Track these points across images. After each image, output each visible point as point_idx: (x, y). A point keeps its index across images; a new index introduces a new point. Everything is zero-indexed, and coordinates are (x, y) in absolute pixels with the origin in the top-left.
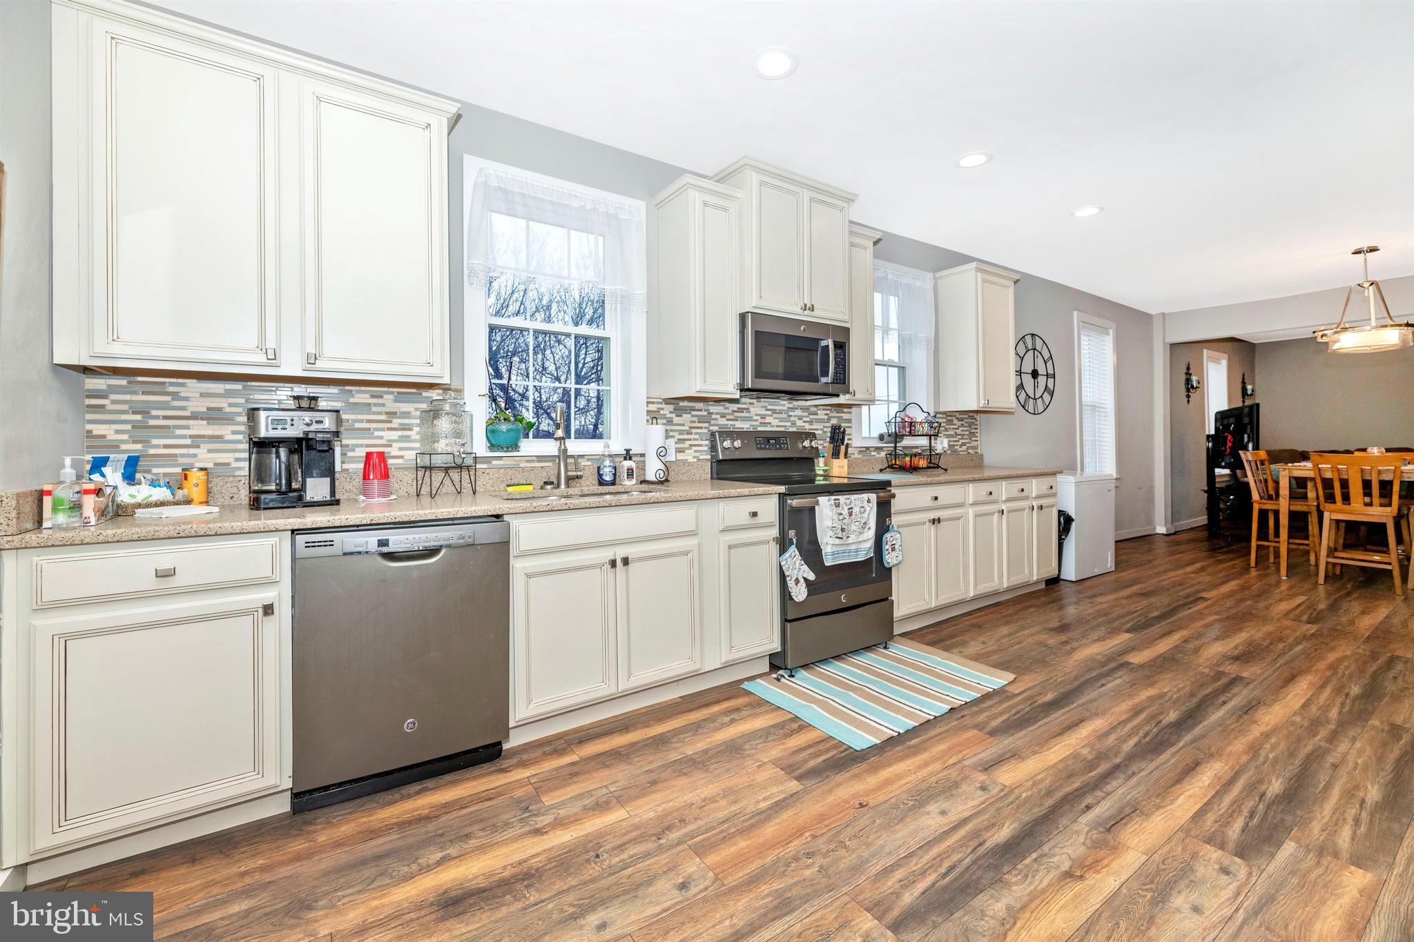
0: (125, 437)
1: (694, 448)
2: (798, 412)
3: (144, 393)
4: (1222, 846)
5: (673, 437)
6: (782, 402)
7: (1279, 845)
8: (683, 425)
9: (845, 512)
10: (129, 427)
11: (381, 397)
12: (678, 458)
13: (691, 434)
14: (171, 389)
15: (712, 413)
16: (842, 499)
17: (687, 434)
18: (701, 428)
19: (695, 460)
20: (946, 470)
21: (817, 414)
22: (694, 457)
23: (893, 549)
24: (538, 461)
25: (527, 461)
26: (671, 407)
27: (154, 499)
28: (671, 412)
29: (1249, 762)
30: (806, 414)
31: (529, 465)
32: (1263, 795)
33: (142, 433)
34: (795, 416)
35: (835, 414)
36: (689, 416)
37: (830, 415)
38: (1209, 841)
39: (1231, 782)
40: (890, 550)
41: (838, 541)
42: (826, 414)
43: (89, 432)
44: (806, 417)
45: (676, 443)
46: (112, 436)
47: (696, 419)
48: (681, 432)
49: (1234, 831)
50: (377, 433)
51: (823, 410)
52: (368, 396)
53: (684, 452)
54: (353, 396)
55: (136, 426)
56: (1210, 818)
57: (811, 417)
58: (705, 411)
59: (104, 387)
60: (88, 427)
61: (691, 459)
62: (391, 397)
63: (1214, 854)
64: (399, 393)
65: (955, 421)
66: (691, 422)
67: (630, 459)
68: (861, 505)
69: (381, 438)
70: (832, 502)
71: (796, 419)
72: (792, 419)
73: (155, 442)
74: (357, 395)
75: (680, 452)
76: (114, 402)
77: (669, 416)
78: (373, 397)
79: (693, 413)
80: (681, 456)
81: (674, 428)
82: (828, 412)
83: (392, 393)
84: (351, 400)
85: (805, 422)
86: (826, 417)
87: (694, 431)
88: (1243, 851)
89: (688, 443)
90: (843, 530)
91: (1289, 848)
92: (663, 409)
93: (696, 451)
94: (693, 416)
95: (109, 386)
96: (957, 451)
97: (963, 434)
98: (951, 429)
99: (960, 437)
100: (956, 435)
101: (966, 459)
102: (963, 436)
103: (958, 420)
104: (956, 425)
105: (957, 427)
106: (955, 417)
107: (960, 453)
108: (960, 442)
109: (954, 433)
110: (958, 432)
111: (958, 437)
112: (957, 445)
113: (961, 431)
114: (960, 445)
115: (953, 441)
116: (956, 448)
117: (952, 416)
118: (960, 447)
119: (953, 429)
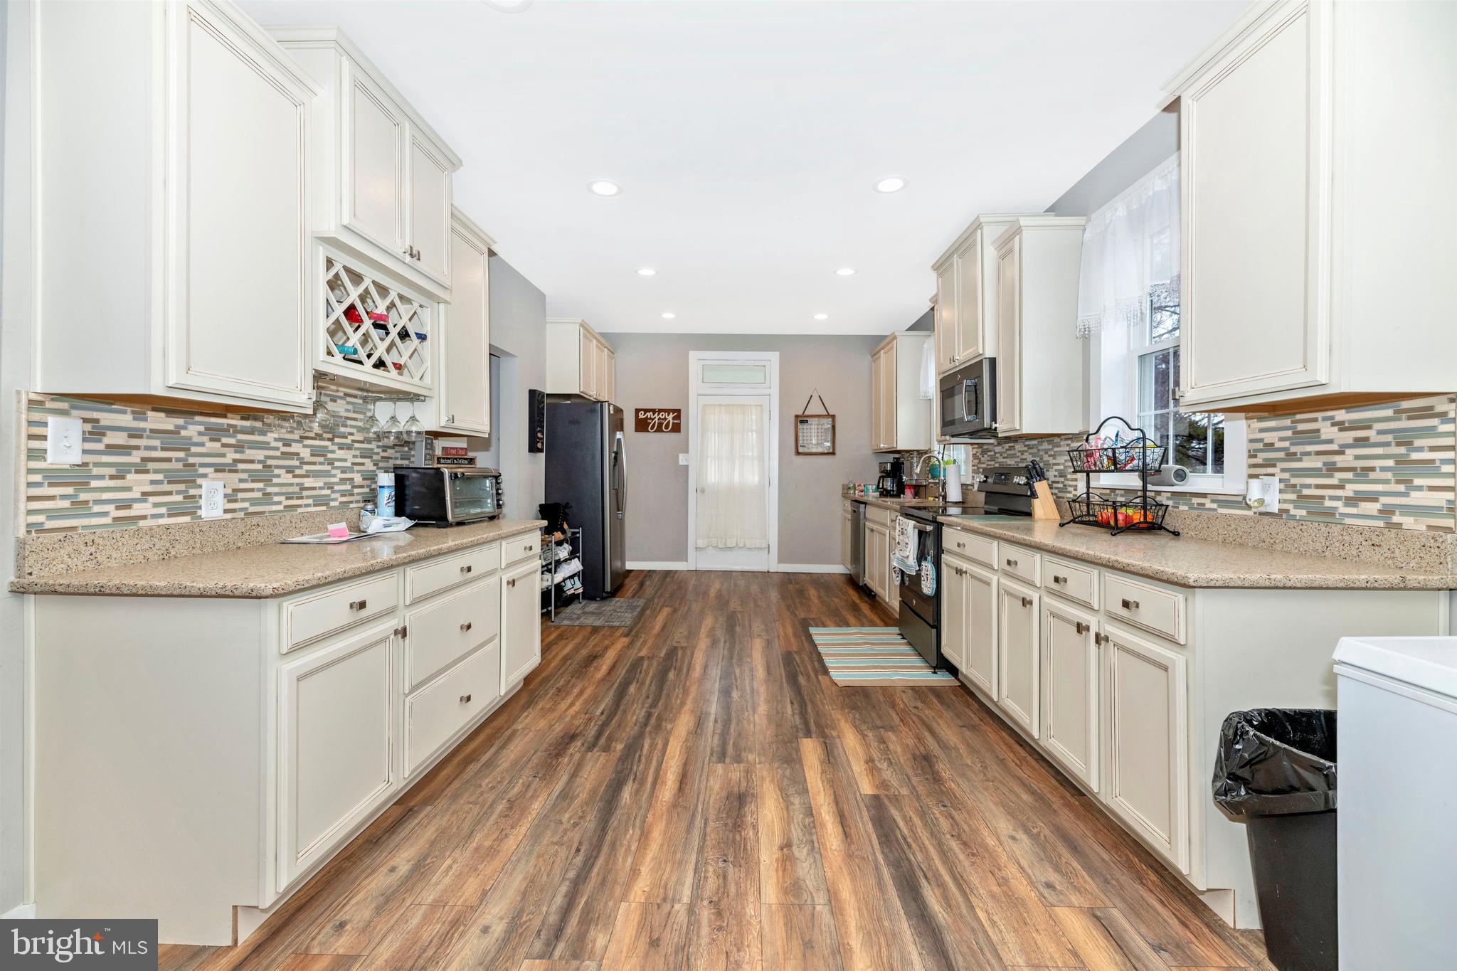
4: (682, 647)
7: (666, 654)
29: (685, 682)
32: (675, 670)
38: (686, 647)
39: (688, 670)
49: (680, 653)
56: (689, 654)
63: (683, 645)
88: (675, 649)
91: (663, 654)
96: (1331, 513)
97: (1363, 469)
98: (1308, 454)
99: (1350, 475)
100: (1332, 469)
101: (1347, 538)
102: (1363, 473)
103: (1342, 426)
104: (1330, 441)
105: (1334, 447)
106: (1332, 418)
107: (1348, 521)
108: (1350, 490)
109: (1319, 465)
110: (1340, 460)
111: (1339, 475)
112: (1332, 498)
113: (1357, 457)
114: (1347, 498)
115: (1318, 487)
116: (1328, 503)
117: (1315, 420)
118: (1346, 505)
119: (1318, 453)
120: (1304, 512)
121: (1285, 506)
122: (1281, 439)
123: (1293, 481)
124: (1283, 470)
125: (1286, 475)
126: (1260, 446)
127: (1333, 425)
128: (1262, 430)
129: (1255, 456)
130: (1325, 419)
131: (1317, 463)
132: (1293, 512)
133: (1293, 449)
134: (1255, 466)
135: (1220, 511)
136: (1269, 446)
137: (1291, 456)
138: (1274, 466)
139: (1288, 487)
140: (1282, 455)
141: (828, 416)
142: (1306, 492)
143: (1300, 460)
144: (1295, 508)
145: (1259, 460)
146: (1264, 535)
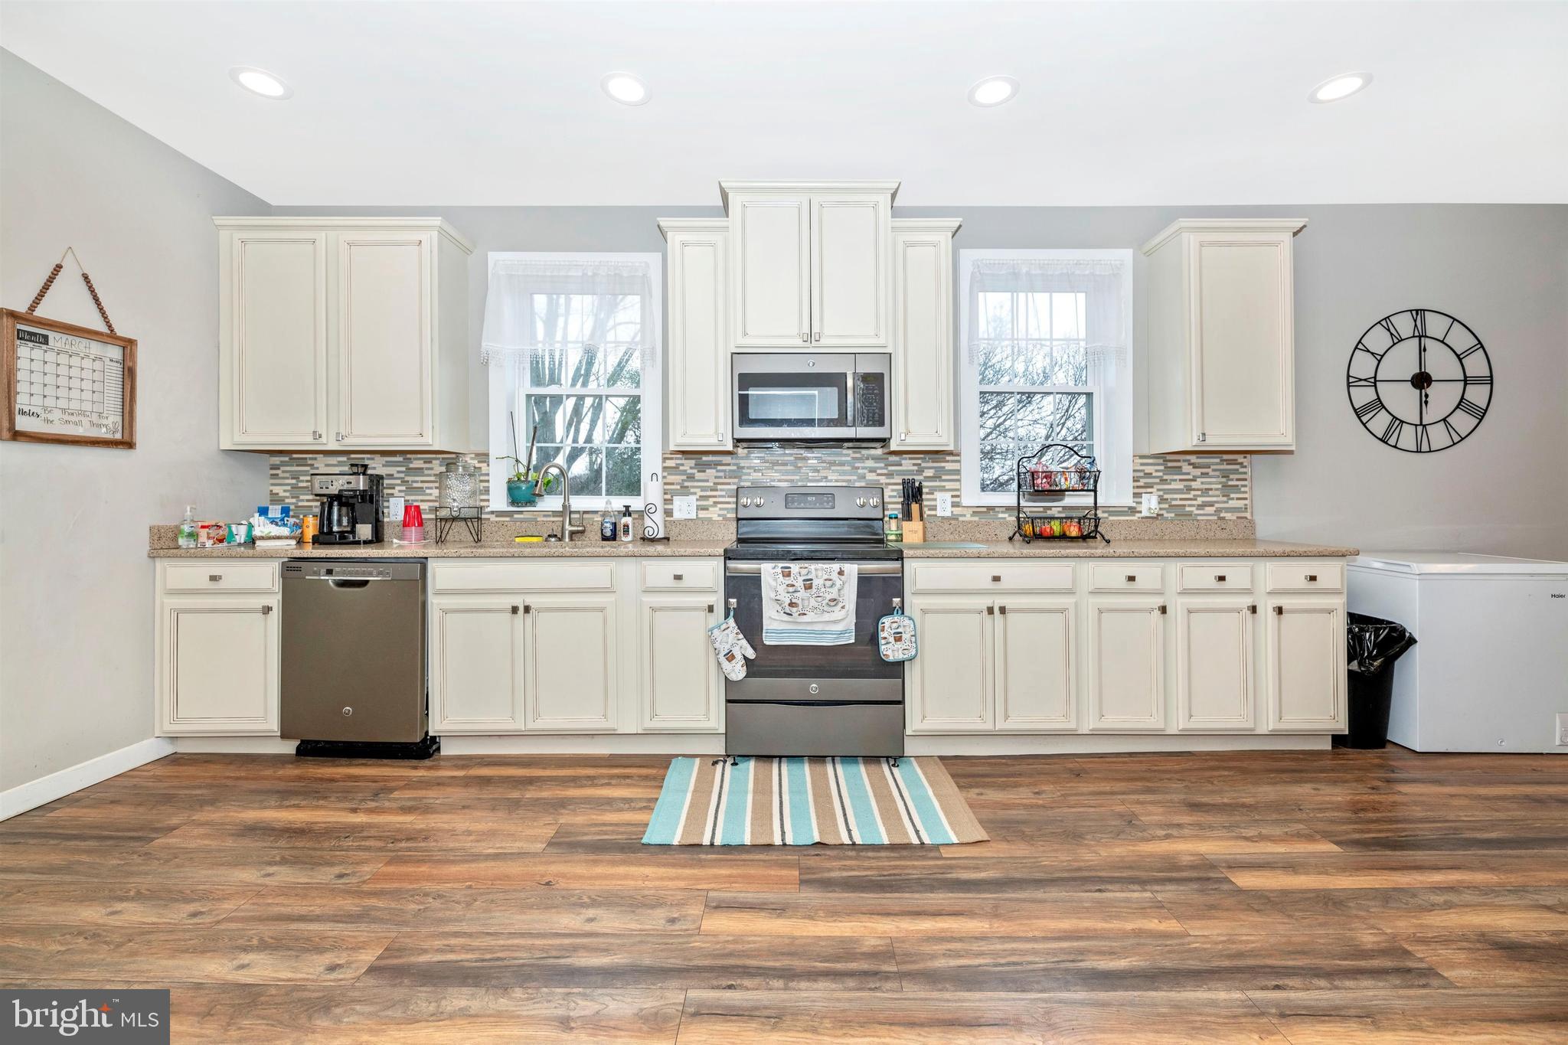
0: (287, 494)
1: (719, 506)
2: (870, 463)
3: (297, 465)
5: (695, 494)
6: (845, 452)
8: (707, 481)
9: (799, 584)
10: (289, 488)
11: (430, 462)
12: (700, 516)
13: (717, 490)
14: (310, 462)
15: (743, 468)
16: (795, 567)
17: (711, 490)
18: (729, 484)
19: (721, 518)
20: (1108, 542)
21: (901, 465)
22: (719, 515)
23: (898, 639)
24: (554, 516)
25: (545, 516)
26: (692, 463)
27: (273, 534)
28: (691, 468)
30: (882, 465)
31: (545, 519)
33: (296, 491)
34: (863, 468)
35: (931, 464)
36: (714, 471)
37: (923, 465)
40: (892, 639)
41: (786, 618)
42: (914, 465)
43: (271, 491)
44: (881, 468)
45: (697, 500)
46: (282, 494)
47: (722, 474)
48: (703, 489)
50: (428, 491)
51: (910, 459)
52: (422, 462)
53: (707, 509)
54: (412, 463)
55: (294, 487)
57: (890, 468)
58: (734, 465)
59: (278, 463)
60: (271, 488)
61: (715, 517)
62: (438, 462)
64: (443, 458)
65: (1186, 468)
66: (716, 477)
67: (630, 515)
68: (826, 577)
69: (431, 494)
70: (779, 570)
71: (866, 471)
72: (860, 471)
73: (302, 497)
74: (415, 462)
75: (702, 509)
76: (283, 472)
77: (689, 471)
78: (425, 462)
79: (719, 468)
80: (703, 514)
81: (696, 484)
82: (919, 462)
83: (438, 459)
84: (411, 466)
85: (879, 475)
86: (916, 468)
87: (719, 487)
89: (712, 500)
90: (792, 604)
92: (683, 465)
93: (721, 509)
94: (718, 471)
95: (281, 462)
96: (1190, 514)
97: (1206, 489)
98: (1176, 480)
99: (1199, 493)
100: (1189, 489)
101: (1209, 527)
102: (1206, 492)
103: (1195, 466)
104: (1188, 474)
105: (1190, 477)
106: (1189, 460)
107: (1199, 518)
108: (1200, 500)
109: (1182, 487)
110: (1194, 485)
111: (1193, 493)
112: (1190, 506)
113: (1202, 483)
114: (1198, 505)
115: (1181, 499)
116: (1188, 509)
117: (1179, 461)
118: (1197, 509)
119: (1181, 480)
120: (1173, 515)
121: (1161, 512)
122: (1157, 471)
123: (1166, 496)
124: (1158, 490)
125: (1161, 493)
126: (1142, 474)
127: (1189, 464)
128: (1142, 464)
129: (1138, 481)
130: (1184, 461)
131: (1180, 486)
132: (1166, 515)
133: (1165, 477)
134: (1138, 487)
135: (1111, 518)
136: (1149, 475)
137: (1163, 481)
138: (1152, 487)
139: (1162, 500)
140: (1158, 480)
141: (110, 337)
142: (1174, 503)
143: (1170, 484)
144: (1167, 512)
145: (1141, 484)
146: (1157, 531)
